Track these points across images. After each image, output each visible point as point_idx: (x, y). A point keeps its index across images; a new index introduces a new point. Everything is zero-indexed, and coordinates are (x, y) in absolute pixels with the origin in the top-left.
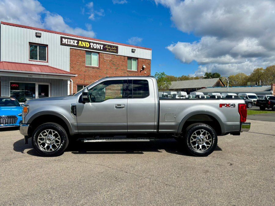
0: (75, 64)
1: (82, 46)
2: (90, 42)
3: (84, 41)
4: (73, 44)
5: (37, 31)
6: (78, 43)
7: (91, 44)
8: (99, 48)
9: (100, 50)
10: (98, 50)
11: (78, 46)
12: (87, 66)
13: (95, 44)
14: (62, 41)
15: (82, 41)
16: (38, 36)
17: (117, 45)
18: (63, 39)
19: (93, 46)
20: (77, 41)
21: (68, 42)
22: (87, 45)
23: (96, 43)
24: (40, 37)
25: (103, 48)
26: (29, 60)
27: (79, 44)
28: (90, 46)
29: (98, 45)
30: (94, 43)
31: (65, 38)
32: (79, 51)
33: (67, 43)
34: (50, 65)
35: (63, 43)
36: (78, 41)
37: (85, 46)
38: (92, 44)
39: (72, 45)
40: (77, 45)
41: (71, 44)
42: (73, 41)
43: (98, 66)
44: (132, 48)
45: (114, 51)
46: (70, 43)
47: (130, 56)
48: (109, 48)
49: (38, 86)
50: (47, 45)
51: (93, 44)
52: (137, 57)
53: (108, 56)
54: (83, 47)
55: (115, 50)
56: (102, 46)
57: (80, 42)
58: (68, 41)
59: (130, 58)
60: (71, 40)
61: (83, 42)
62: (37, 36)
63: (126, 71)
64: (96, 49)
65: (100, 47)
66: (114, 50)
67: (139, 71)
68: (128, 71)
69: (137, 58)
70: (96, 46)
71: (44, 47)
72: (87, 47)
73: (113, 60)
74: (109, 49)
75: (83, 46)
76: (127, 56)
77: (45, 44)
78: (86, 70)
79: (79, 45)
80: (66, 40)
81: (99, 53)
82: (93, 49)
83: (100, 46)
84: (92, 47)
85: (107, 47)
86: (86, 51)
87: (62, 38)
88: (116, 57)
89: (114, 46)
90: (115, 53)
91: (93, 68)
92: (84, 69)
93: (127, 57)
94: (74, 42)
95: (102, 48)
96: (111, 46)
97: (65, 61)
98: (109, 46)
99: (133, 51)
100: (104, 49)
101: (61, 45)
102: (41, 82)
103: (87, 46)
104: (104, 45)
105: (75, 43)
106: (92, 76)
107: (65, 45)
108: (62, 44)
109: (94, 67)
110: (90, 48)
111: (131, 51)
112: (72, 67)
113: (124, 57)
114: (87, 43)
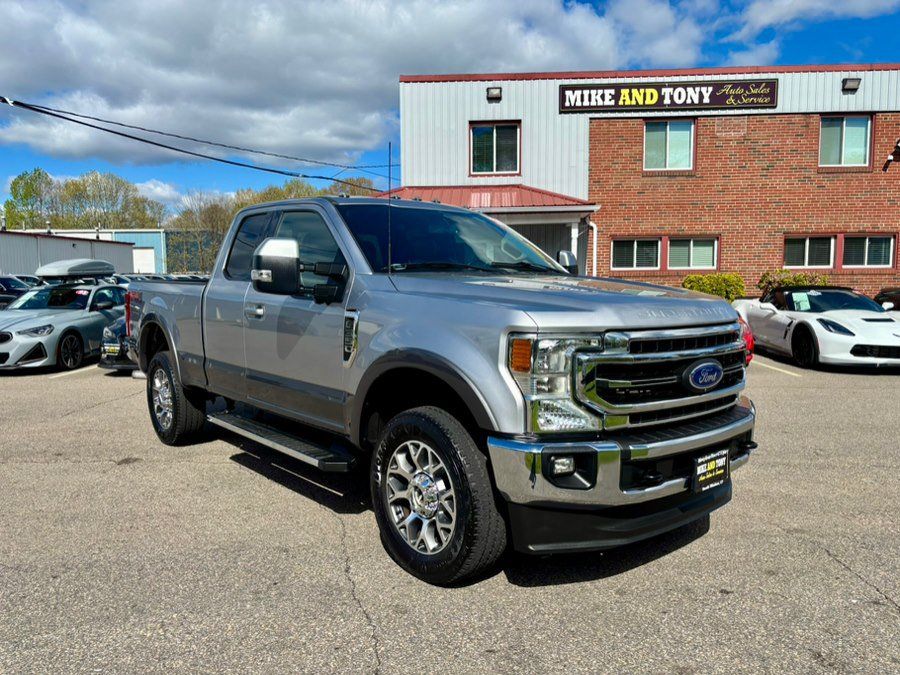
0: (607, 169)
1: (630, 106)
2: (659, 87)
3: (639, 86)
4: (600, 103)
5: (490, 84)
6: (616, 97)
7: (664, 90)
8: (696, 101)
9: (701, 106)
10: (692, 107)
11: (616, 108)
12: (646, 172)
13: (680, 89)
14: (563, 98)
15: (630, 86)
16: (494, 98)
17: (772, 76)
18: (568, 93)
19: (671, 97)
20: (613, 92)
21: (582, 100)
22: (648, 96)
23: (685, 85)
24: (498, 99)
25: (710, 97)
26: (470, 175)
27: (622, 98)
28: (661, 98)
29: (690, 90)
30: (674, 86)
31: (573, 88)
32: (620, 125)
33: (579, 104)
34: (526, 184)
35: (567, 104)
36: (618, 88)
37: (641, 102)
38: (666, 91)
39: (597, 106)
40: (613, 103)
41: (593, 103)
42: (600, 92)
43: (691, 168)
44: (845, 75)
45: (760, 100)
46: (590, 100)
47: (836, 109)
48: (739, 91)
50: (519, 122)
51: (671, 90)
52: (868, 108)
53: (732, 125)
54: (637, 108)
55: (765, 95)
56: (707, 92)
57: (625, 92)
58: (582, 96)
59: (833, 118)
60: (593, 92)
61: (635, 91)
62: (490, 99)
63: (812, 174)
64: (684, 107)
65: (701, 96)
66: (758, 95)
67: (879, 164)
68: (820, 171)
69: (872, 114)
70: (681, 96)
71: (510, 127)
72: (651, 105)
73: (754, 136)
74: (737, 97)
75: (634, 103)
76: (820, 110)
77: (513, 118)
78: (644, 185)
79: (621, 103)
80: (578, 93)
81: (695, 118)
82: (673, 106)
83: (701, 93)
84: (667, 101)
85: (727, 90)
86: (644, 118)
87: (563, 89)
88: (767, 120)
89: (758, 84)
90: (763, 108)
91: (672, 175)
92: (636, 183)
93: (821, 114)
94: (603, 97)
95: (706, 100)
96: (745, 85)
97: (573, 164)
98: (735, 84)
99: (850, 85)
100: (718, 101)
101: (561, 113)
103: (649, 102)
104: (718, 86)
105: (608, 97)
106: (668, 205)
107: (574, 110)
108: (564, 110)
109: (676, 171)
110: (659, 105)
111: (839, 86)
112: (595, 180)
113: (802, 118)
114: (649, 91)
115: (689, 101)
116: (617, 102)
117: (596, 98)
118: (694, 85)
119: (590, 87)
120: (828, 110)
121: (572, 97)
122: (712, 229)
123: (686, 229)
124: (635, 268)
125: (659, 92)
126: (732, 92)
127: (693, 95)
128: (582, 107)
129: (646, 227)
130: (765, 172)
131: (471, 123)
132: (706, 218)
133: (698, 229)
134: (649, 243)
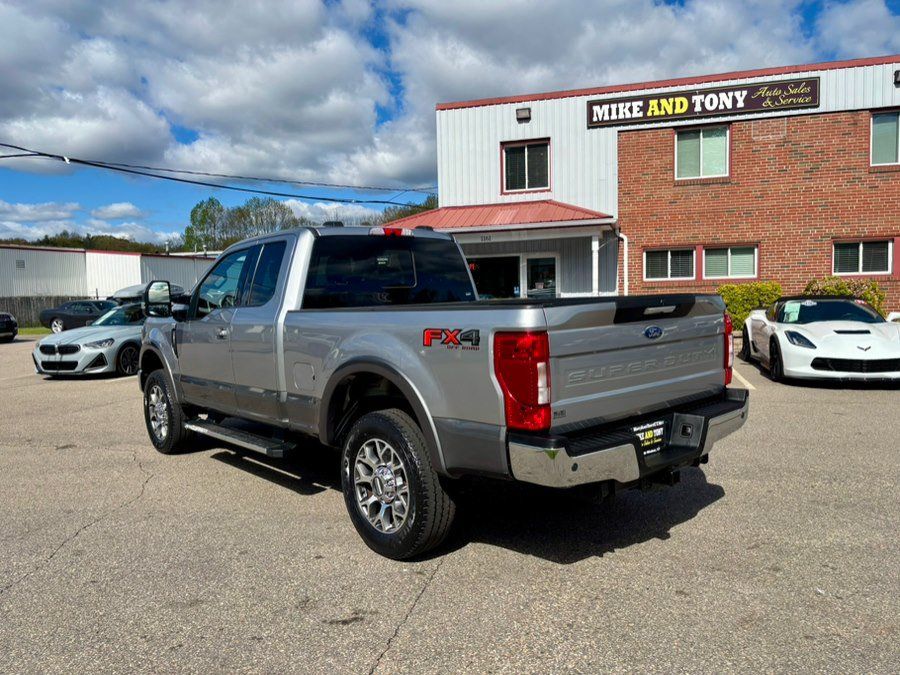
0: (637, 181)
1: (660, 116)
2: (688, 95)
3: (667, 96)
4: (628, 115)
5: (520, 106)
6: (644, 109)
7: (694, 98)
8: (729, 106)
9: (735, 111)
10: (725, 112)
11: (645, 120)
12: (678, 181)
13: (711, 96)
14: (590, 113)
15: (658, 97)
16: (524, 118)
17: (813, 74)
18: (596, 108)
19: (703, 104)
20: (641, 103)
21: (610, 114)
22: (678, 105)
23: (717, 91)
24: (527, 119)
25: (745, 101)
26: (502, 193)
27: (650, 109)
28: (692, 106)
29: (723, 96)
30: (705, 92)
31: (601, 103)
32: (649, 135)
33: (606, 118)
34: (558, 200)
35: (595, 119)
36: (646, 99)
37: (670, 112)
38: (697, 99)
39: (625, 119)
40: (641, 114)
41: (621, 116)
42: (628, 105)
43: (727, 175)
44: (897, 67)
45: (801, 100)
46: (618, 113)
47: (888, 104)
48: (776, 92)
49: (525, 264)
50: (548, 139)
51: (702, 97)
53: (769, 130)
54: (666, 118)
55: (806, 95)
56: (741, 96)
57: (653, 103)
58: (610, 110)
59: (887, 114)
60: (621, 105)
61: (663, 102)
62: (520, 120)
63: (863, 174)
64: (717, 113)
65: (735, 101)
66: (797, 96)
68: (872, 171)
70: (712, 102)
71: (541, 145)
72: (682, 114)
73: (796, 137)
74: (774, 99)
75: (663, 113)
76: (870, 106)
77: (542, 136)
78: (676, 194)
79: (649, 114)
80: (606, 107)
81: (730, 123)
82: (705, 113)
83: (734, 98)
84: (698, 108)
85: (763, 92)
86: (675, 128)
87: (591, 104)
88: (810, 121)
89: (797, 83)
90: (803, 108)
91: (706, 183)
92: (667, 193)
93: (871, 109)
94: (631, 109)
95: (740, 104)
96: (783, 85)
97: (603, 177)
98: (772, 86)
100: (753, 104)
101: (589, 128)
102: (534, 251)
103: (678, 110)
104: (752, 89)
105: (635, 109)
106: (702, 214)
107: (602, 124)
108: (592, 124)
109: (710, 179)
110: (690, 113)
111: (891, 79)
112: (625, 192)
113: (849, 115)
114: (678, 100)
115: (721, 107)
116: (645, 114)
117: (624, 111)
118: (726, 90)
119: (618, 101)
120: (879, 105)
121: (600, 112)
122: (750, 237)
123: (722, 238)
124: (669, 279)
125: (690, 100)
126: (769, 94)
127: (726, 100)
128: (610, 120)
129: (679, 237)
130: (808, 175)
131: (502, 144)
132: (744, 226)
133: (735, 237)
134: (683, 254)
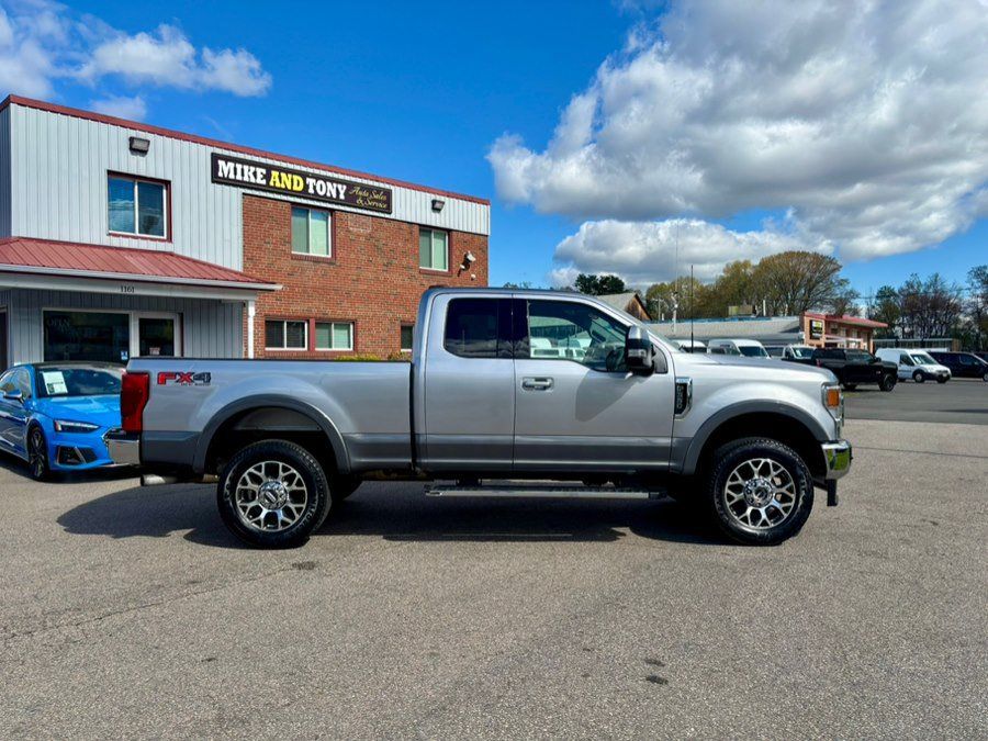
0: (259, 248)
1: (280, 188)
2: (304, 175)
3: (287, 171)
4: (253, 180)
5: (133, 133)
6: (267, 177)
7: (308, 180)
8: (334, 196)
9: (337, 201)
10: (330, 200)
11: (267, 188)
12: (295, 255)
13: (320, 182)
14: (215, 168)
15: (280, 170)
16: (138, 149)
17: (387, 186)
18: (221, 163)
19: (315, 188)
20: (264, 171)
21: (235, 173)
22: (295, 183)
23: (326, 179)
24: (143, 152)
25: (345, 194)
26: (110, 234)
27: (272, 179)
28: (306, 187)
29: (329, 184)
30: (317, 178)
31: (227, 159)
32: (270, 205)
33: (232, 176)
34: (178, 252)
35: (220, 174)
36: (269, 168)
37: (289, 188)
38: (311, 181)
39: (249, 183)
40: (264, 182)
41: (246, 179)
42: (253, 169)
43: (330, 256)
44: (433, 197)
45: (380, 205)
46: (243, 175)
47: (428, 223)
48: (366, 194)
50: (167, 183)
51: (314, 181)
52: (448, 227)
53: (359, 222)
54: (285, 192)
55: (384, 202)
56: (343, 189)
57: (275, 174)
58: (235, 169)
59: (426, 230)
60: (246, 168)
61: (283, 175)
62: (134, 150)
63: (416, 273)
64: (324, 199)
65: (338, 192)
66: (378, 201)
67: (455, 271)
68: (421, 272)
69: (449, 231)
70: (323, 189)
71: (155, 186)
72: (298, 192)
73: (377, 235)
74: (364, 199)
75: (283, 186)
76: (419, 222)
77: (161, 176)
78: (293, 268)
79: (272, 184)
80: (231, 165)
81: (332, 211)
82: (316, 197)
83: (337, 189)
84: (311, 191)
85: (357, 190)
86: (292, 203)
87: (215, 158)
88: (385, 224)
89: (378, 190)
90: (382, 212)
91: (317, 260)
92: (286, 265)
93: (420, 225)
94: (255, 174)
95: (342, 197)
96: (370, 189)
97: (227, 237)
98: (363, 187)
99: (437, 205)
100: (351, 200)
101: (213, 182)
103: (295, 188)
104: (350, 186)
105: (259, 176)
106: (315, 289)
107: (227, 182)
108: (217, 179)
109: (317, 258)
110: (304, 193)
111: (429, 205)
112: (248, 257)
113: (408, 226)
114: (296, 178)
115: (328, 195)
116: (268, 182)
117: (248, 174)
118: (333, 181)
119: (243, 162)
120: (424, 223)
121: (225, 168)
122: (350, 315)
123: (330, 313)
124: (286, 349)
125: (305, 182)
126: (360, 193)
127: (331, 189)
128: (235, 180)
129: (297, 309)
130: (385, 268)
131: (110, 173)
132: (345, 304)
133: (339, 314)
134: (297, 326)
